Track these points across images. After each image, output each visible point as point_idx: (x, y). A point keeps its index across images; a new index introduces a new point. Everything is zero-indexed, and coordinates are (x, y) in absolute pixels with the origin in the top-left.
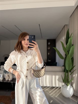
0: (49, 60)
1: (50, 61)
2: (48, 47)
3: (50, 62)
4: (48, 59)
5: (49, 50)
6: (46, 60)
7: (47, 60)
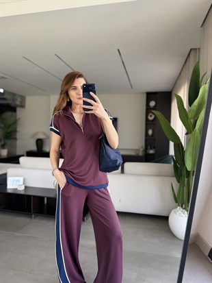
0: (151, 149)
1: (151, 152)
2: (150, 114)
3: (152, 154)
4: (149, 147)
5: (153, 121)
6: (142, 150)
7: (146, 149)
